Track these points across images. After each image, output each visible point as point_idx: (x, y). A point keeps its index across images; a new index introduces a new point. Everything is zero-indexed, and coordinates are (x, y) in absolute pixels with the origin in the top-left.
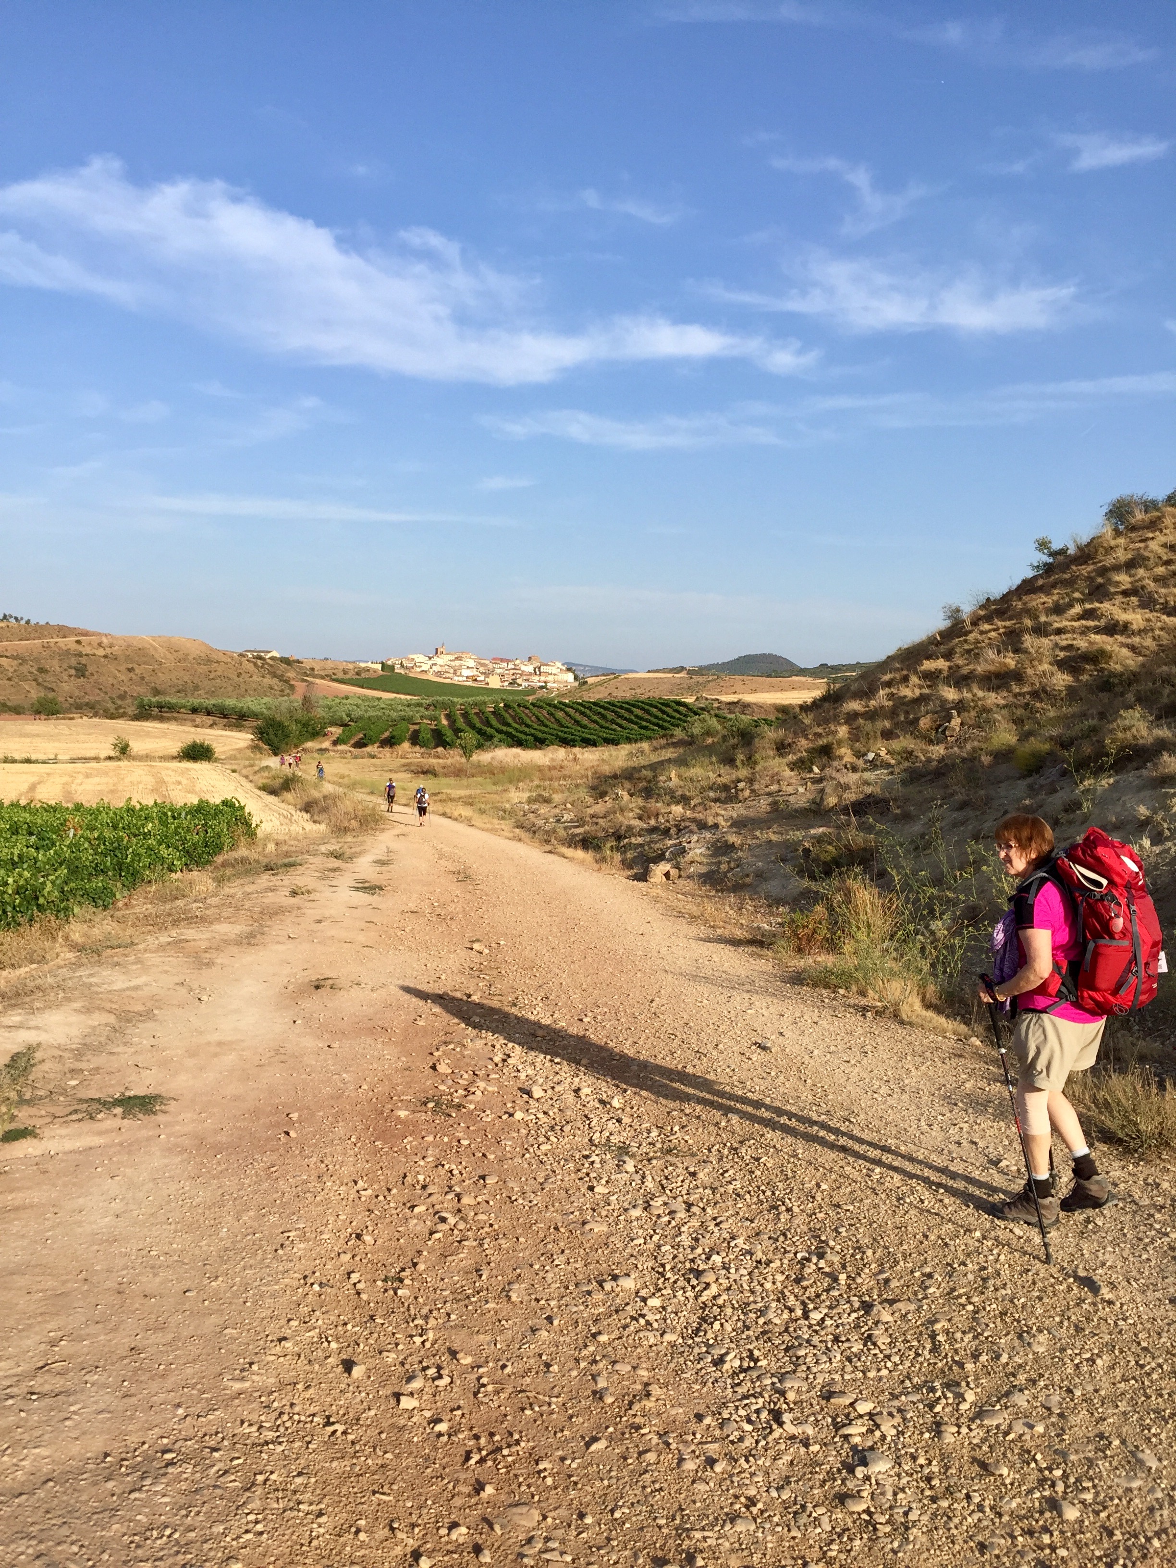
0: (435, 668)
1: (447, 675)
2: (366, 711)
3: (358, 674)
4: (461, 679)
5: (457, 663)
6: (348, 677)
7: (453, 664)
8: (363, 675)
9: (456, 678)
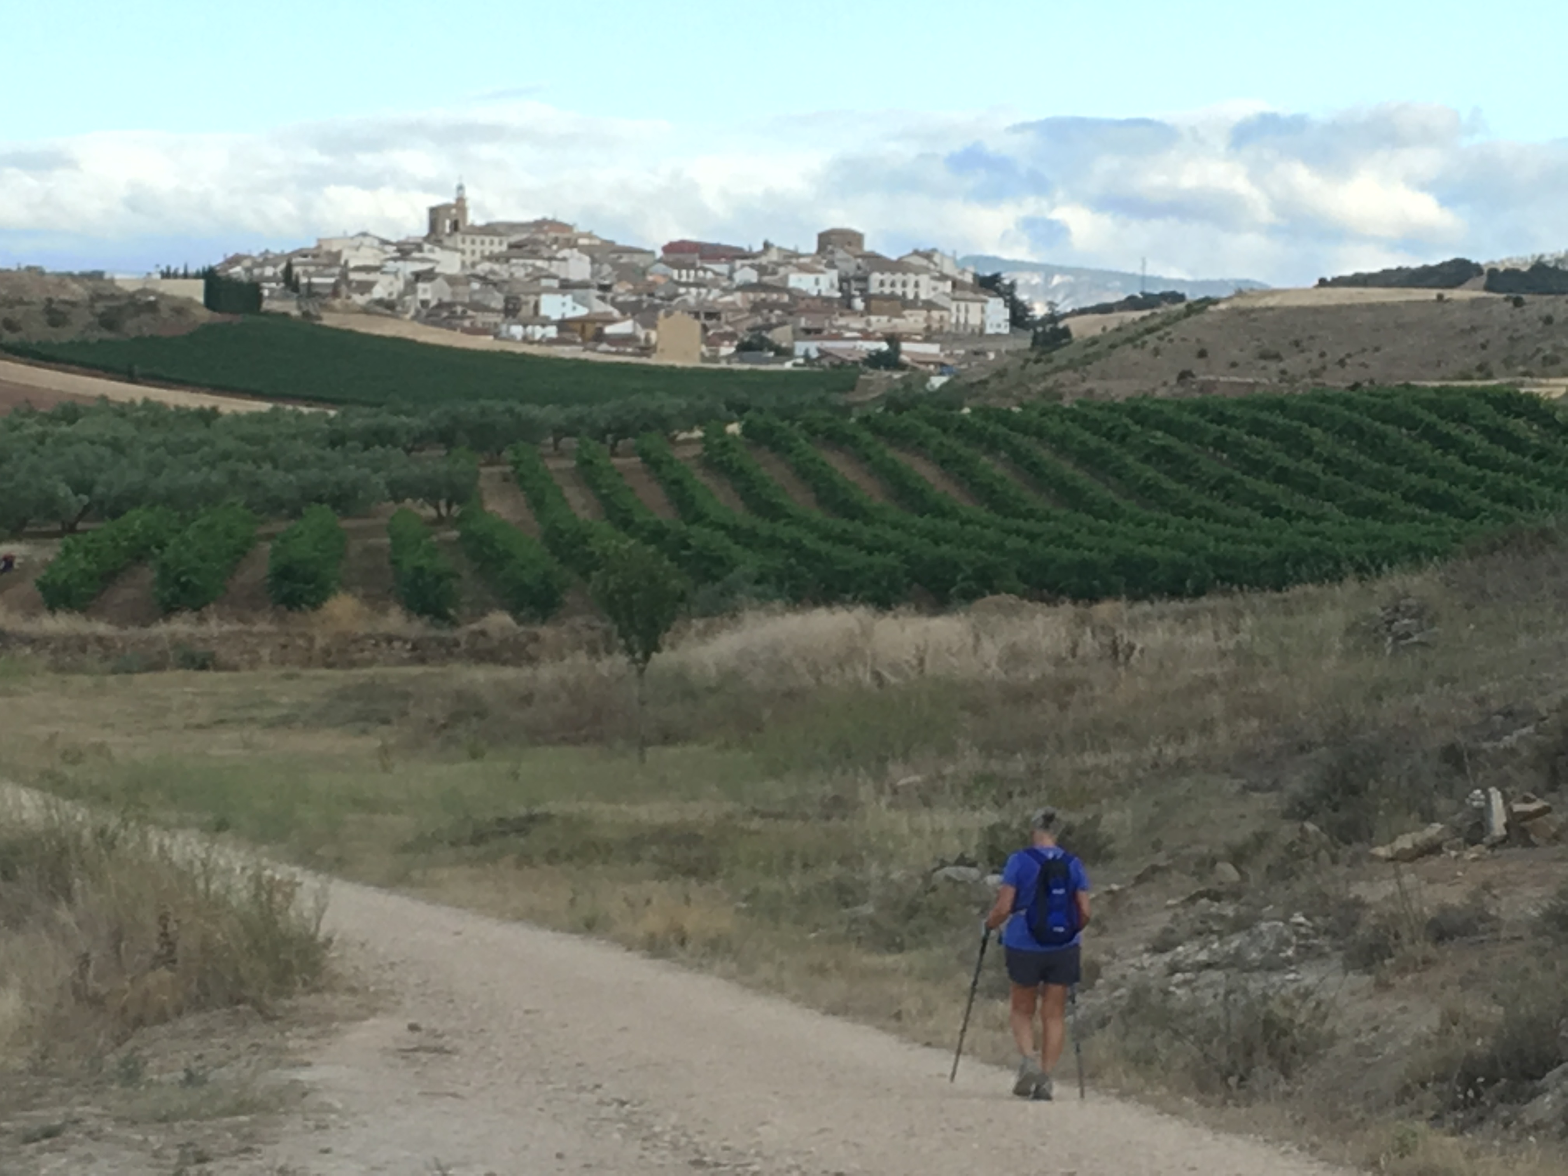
0: (426, 292)
1: (482, 319)
2: (156, 468)
3: (108, 321)
4: (538, 332)
5: (519, 269)
6: (66, 335)
7: (502, 270)
8: (131, 326)
9: (517, 330)
